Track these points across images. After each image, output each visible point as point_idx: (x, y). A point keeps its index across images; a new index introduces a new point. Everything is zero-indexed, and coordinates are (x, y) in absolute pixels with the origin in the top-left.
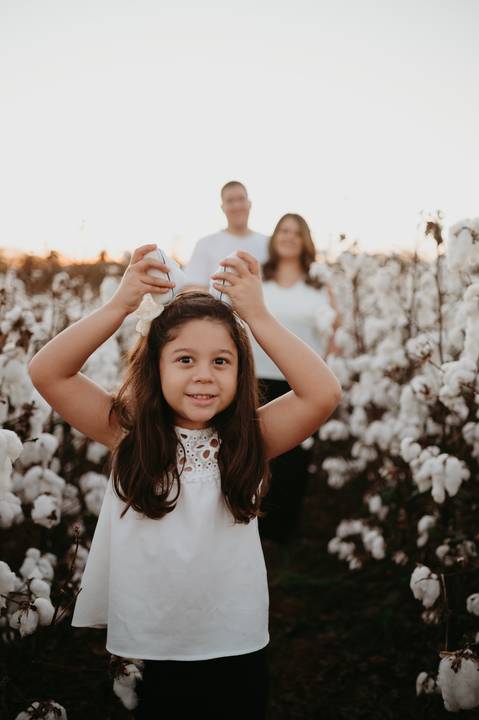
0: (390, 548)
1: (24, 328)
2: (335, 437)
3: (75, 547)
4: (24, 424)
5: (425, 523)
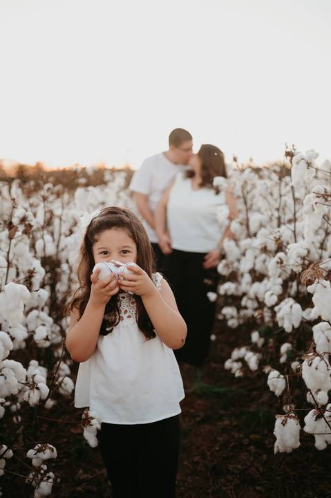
0: (262, 363)
1: (27, 223)
2: (229, 293)
3: (58, 362)
4: (29, 282)
5: (285, 347)
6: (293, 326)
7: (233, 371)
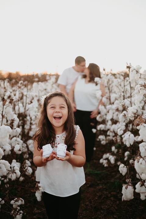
0: (116, 161)
1: (11, 98)
2: (102, 129)
3: (25, 160)
4: (12, 125)
5: (127, 153)
6: (130, 144)
7: (104, 164)
